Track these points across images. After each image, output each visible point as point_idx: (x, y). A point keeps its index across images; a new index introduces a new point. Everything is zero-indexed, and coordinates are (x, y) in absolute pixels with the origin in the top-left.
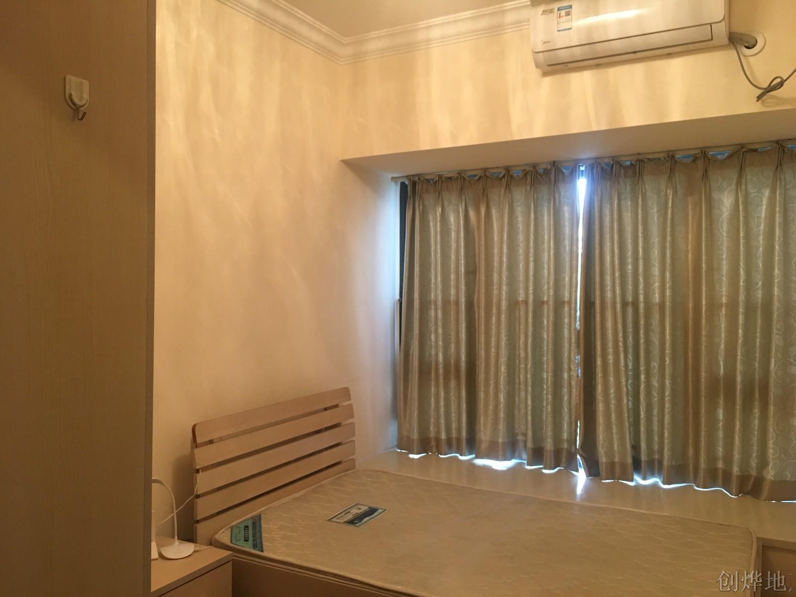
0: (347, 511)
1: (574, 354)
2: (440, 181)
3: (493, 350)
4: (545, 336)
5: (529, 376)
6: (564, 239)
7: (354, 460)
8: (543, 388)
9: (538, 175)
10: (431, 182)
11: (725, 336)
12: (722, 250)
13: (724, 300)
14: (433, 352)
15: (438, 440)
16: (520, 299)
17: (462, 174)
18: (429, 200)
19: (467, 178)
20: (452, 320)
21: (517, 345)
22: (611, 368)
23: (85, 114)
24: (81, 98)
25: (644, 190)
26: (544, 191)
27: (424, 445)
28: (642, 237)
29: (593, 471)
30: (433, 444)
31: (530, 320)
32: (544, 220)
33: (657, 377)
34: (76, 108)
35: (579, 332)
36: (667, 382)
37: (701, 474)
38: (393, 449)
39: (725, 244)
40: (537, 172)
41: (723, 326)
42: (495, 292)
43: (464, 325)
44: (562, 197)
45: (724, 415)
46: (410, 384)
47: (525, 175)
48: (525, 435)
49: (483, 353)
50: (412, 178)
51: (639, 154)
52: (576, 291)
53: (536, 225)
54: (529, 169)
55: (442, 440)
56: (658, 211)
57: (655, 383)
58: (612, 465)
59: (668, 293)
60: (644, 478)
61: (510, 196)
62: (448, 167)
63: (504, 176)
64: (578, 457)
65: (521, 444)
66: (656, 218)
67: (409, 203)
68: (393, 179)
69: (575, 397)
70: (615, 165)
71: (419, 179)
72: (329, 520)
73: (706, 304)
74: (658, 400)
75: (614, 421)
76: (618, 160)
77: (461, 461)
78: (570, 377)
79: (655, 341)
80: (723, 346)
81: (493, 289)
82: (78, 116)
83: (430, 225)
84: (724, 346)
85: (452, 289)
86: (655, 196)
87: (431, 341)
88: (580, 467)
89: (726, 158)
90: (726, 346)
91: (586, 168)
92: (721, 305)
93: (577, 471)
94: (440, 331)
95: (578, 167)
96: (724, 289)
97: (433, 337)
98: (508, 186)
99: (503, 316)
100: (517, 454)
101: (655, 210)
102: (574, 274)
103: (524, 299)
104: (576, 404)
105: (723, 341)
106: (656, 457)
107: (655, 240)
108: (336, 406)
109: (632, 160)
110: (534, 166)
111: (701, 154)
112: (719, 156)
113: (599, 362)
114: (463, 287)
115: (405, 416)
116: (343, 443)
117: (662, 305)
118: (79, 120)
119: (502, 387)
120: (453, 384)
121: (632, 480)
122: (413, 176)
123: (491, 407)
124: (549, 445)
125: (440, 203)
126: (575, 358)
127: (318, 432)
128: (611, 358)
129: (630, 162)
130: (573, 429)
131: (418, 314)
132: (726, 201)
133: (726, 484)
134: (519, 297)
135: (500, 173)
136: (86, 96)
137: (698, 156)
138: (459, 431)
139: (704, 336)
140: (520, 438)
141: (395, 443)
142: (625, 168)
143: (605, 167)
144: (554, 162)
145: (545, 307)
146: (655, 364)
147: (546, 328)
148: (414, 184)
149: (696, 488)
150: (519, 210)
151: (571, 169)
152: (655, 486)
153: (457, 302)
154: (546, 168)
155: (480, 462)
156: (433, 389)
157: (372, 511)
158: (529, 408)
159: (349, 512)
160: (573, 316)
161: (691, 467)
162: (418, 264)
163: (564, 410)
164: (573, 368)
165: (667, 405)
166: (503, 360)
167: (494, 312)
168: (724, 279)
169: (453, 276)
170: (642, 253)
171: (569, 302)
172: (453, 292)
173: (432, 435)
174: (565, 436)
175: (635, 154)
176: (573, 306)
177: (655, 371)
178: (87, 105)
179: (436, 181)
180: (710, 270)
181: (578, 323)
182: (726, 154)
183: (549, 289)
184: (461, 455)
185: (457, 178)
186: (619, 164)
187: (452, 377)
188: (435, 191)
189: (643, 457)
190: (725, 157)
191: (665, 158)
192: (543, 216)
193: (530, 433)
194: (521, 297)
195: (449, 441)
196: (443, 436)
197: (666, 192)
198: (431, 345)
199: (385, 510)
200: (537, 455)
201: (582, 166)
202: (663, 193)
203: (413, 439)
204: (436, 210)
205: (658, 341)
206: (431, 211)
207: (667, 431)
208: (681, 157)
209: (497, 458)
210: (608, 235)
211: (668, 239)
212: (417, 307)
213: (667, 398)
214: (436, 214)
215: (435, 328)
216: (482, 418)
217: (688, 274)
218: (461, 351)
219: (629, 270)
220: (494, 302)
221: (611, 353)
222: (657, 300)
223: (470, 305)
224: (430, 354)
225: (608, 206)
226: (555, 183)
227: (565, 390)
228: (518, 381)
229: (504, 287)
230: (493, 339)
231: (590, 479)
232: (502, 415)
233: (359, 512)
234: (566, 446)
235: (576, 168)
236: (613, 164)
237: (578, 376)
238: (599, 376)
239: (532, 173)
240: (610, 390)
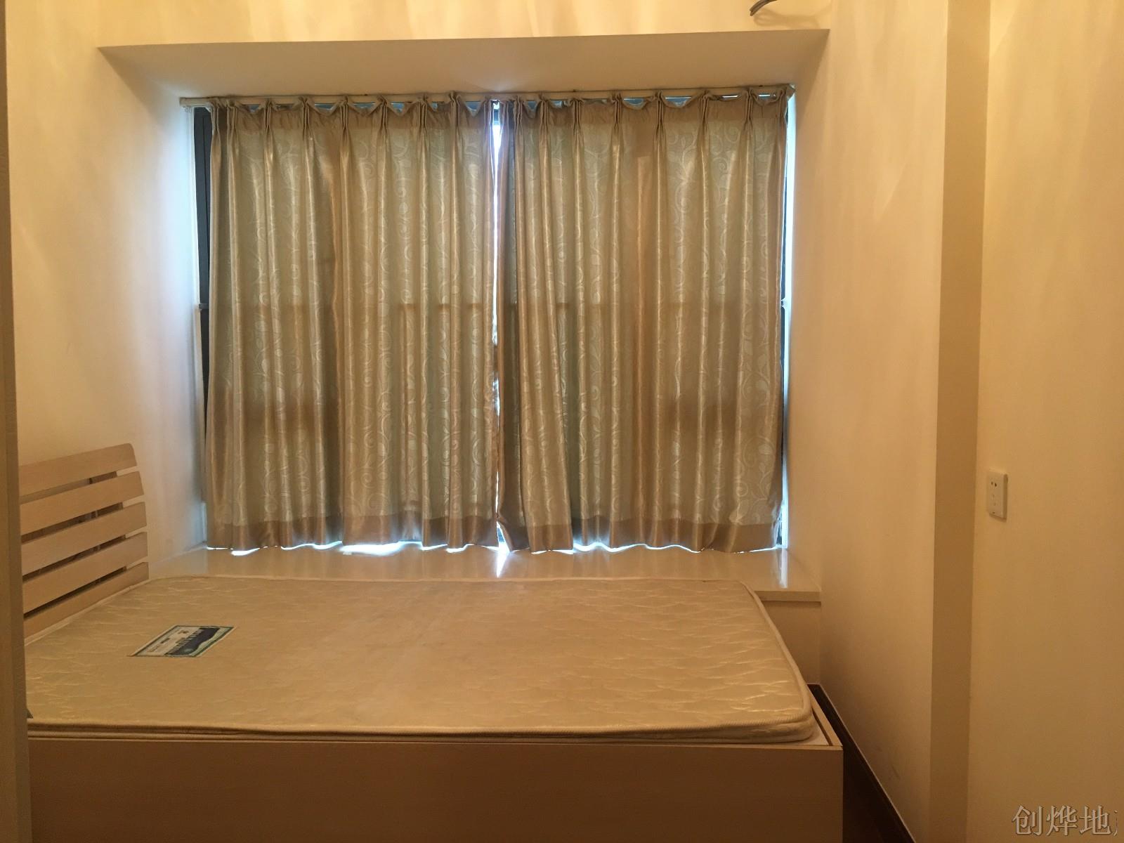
0: (163, 639)
1: (490, 379)
2: (269, 109)
3: (367, 380)
4: (445, 357)
5: (424, 415)
6: (471, 212)
7: (146, 564)
8: (443, 432)
9: (430, 112)
10: (253, 111)
11: (682, 347)
12: (679, 231)
13: (681, 299)
14: (266, 387)
15: (278, 526)
16: (406, 303)
17: (308, 102)
18: (250, 139)
19: (315, 108)
20: (297, 337)
21: (403, 370)
22: (540, 397)
25: (582, 145)
26: (440, 137)
27: (257, 536)
28: (581, 210)
29: (519, 539)
30: (270, 531)
31: (424, 332)
32: (440, 182)
33: (599, 407)
35: (496, 347)
36: (615, 410)
37: (655, 528)
38: (200, 548)
39: (683, 224)
40: (429, 108)
41: (680, 333)
42: (367, 291)
43: (318, 343)
44: (466, 148)
45: (681, 451)
46: (227, 440)
47: (410, 111)
48: (419, 503)
49: (351, 384)
50: (217, 99)
51: (574, 91)
52: (492, 288)
53: (429, 188)
54: (418, 100)
55: (285, 523)
56: (600, 175)
57: (597, 414)
58: (544, 530)
59: (615, 288)
60: (586, 543)
61: (387, 141)
62: (284, 84)
63: (376, 110)
64: (498, 526)
65: (411, 518)
66: (596, 184)
67: (215, 145)
68: (184, 100)
69: (491, 440)
70: (542, 104)
71: (232, 104)
72: (136, 655)
73: (662, 304)
74: (601, 436)
75: (545, 470)
76: (548, 98)
77: (318, 552)
78: (483, 413)
79: (597, 358)
80: (679, 359)
81: (364, 287)
83: (253, 183)
84: (681, 360)
85: (295, 287)
86: (596, 155)
87: (262, 371)
88: (502, 540)
89: (684, 107)
90: (683, 359)
91: (502, 106)
92: (677, 305)
93: (496, 544)
94: (278, 353)
95: (490, 103)
96: (681, 284)
97: (265, 364)
98: (384, 125)
99: (383, 327)
100: (404, 534)
101: (596, 174)
102: (489, 262)
103: (412, 302)
104: (493, 451)
105: (680, 353)
106: (598, 513)
107: (596, 215)
109: (566, 100)
110: (425, 97)
111: (655, 98)
112: (677, 103)
113: (525, 388)
114: (314, 282)
115: (220, 495)
116: (127, 536)
117: (606, 308)
119: (383, 435)
120: (301, 436)
121: (571, 547)
122: (219, 97)
123: (366, 466)
124: (455, 513)
125: (271, 149)
126: (491, 386)
128: (539, 383)
129: (561, 103)
130: (489, 488)
131: (239, 327)
132: (685, 167)
133: (685, 538)
134: (404, 298)
135: (370, 104)
137: (649, 100)
138: (313, 507)
139: (659, 346)
140: (410, 508)
141: (205, 537)
142: (555, 110)
143: (528, 107)
144: (455, 94)
145: (445, 313)
146: (596, 388)
147: (445, 346)
148: (222, 112)
149: (649, 548)
150: (402, 165)
151: (479, 108)
152: (597, 553)
153: (305, 308)
154: (442, 102)
155: (348, 549)
156: (267, 447)
157: (207, 633)
158: (425, 462)
159: (168, 639)
160: (487, 325)
161: (641, 522)
162: (236, 244)
163: (474, 462)
164: (489, 400)
165: (614, 442)
166: (383, 392)
167: (367, 320)
168: (682, 271)
169: (295, 267)
170: (581, 233)
171: (481, 307)
172: (296, 291)
173: (268, 517)
174: (475, 498)
175: (570, 92)
176: (487, 309)
177: (597, 398)
179: (262, 109)
180: (666, 258)
181: (495, 334)
182: (685, 102)
183: (450, 285)
184: (319, 543)
185: (298, 108)
186: (548, 103)
187: (300, 426)
188: (260, 128)
189: (584, 516)
190: (684, 105)
191: (608, 100)
192: (438, 176)
193: (426, 499)
194: (407, 298)
195: (297, 524)
196: (288, 517)
197: (611, 149)
198: (263, 377)
199: (231, 628)
200: (437, 530)
201: (496, 103)
202: (606, 150)
203: (239, 527)
204: (264, 159)
205: (600, 355)
206: (252, 160)
207: (615, 475)
208: (630, 101)
209: (376, 540)
210: (533, 209)
211: (615, 213)
212: (238, 315)
213: (614, 433)
214: (263, 164)
215: (267, 350)
216: (352, 484)
217: (637, 266)
218: (314, 384)
219: (561, 258)
220: (367, 306)
221: (540, 376)
222: (599, 300)
223: (326, 311)
224: (261, 392)
225: (532, 166)
226: (457, 125)
227: (475, 433)
228: (404, 424)
229: (383, 283)
230: (367, 363)
231: (515, 553)
232: (384, 475)
233: (185, 636)
234: (476, 514)
235: (487, 105)
236: (540, 104)
237: (495, 410)
238: (526, 407)
239: (421, 107)
240: (540, 428)
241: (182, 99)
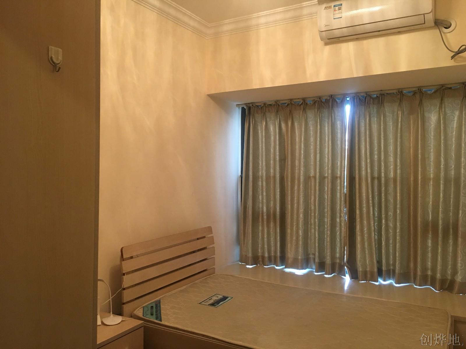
0: (210, 299)
1: (343, 208)
2: (265, 106)
3: (295, 205)
4: (326, 197)
5: (316, 220)
6: (337, 140)
7: (214, 268)
8: (325, 227)
9: (322, 103)
10: (260, 107)
11: (432, 198)
12: (431, 146)
13: (432, 176)
14: (261, 205)
15: (263, 257)
16: (312, 175)
17: (278, 103)
18: (258, 117)
19: (280, 105)
20: (272, 187)
21: (310, 202)
22: (365, 216)
23: (60, 68)
24: (58, 59)
25: (384, 112)
26: (326, 112)
27: (255, 260)
28: (383, 139)
29: (354, 276)
30: (260, 259)
31: (317, 188)
32: (325, 129)
33: (392, 221)
34: (54, 65)
35: (346, 194)
36: (398, 224)
37: (418, 278)
38: (238, 262)
39: (432, 143)
40: (321, 101)
41: (431, 191)
42: (296, 171)
43: (278, 190)
44: (336, 115)
45: (432, 244)
46: (247, 224)
47: (315, 103)
48: (314, 254)
49: (289, 207)
51: (381, 90)
52: (344, 171)
53: (321, 132)
54: (317, 99)
55: (265, 257)
56: (393, 124)
57: (391, 225)
58: (365, 273)
59: (399, 171)
60: (385, 280)
61: (305, 115)
62: (269, 99)
63: (302, 103)
64: (346, 268)
65: (312, 260)
66: (391, 128)
67: (247, 120)
68: (237, 105)
69: (343, 232)
71: (253, 106)
72: (199, 303)
73: (421, 178)
74: (393, 234)
75: (366, 247)
76: (369, 94)
77: (276, 269)
78: (340, 221)
79: (391, 200)
80: (431, 203)
81: (295, 170)
82: (56, 69)
83: (259, 132)
84: (432, 203)
85: (271, 169)
86: (391, 115)
87: (259, 199)
88: (347, 273)
89: (433, 93)
91: (350, 99)
92: (430, 179)
93: (345, 276)
94: (265, 194)
95: (345, 98)
96: (432, 170)
97: (260, 197)
98: (304, 109)
99: (301, 185)
100: (309, 266)
101: (391, 123)
102: (343, 161)
103: (314, 175)
104: (344, 237)
105: (431, 200)
106: (392, 268)
107: (391, 141)
108: (204, 237)
109: (378, 94)
110: (320, 98)
111: (418, 91)
112: (429, 92)
113: (358, 212)
114: (278, 168)
115: (244, 244)
116: (208, 259)
117: (395, 179)
118: (56, 71)
119: (301, 227)
120: (272, 225)
121: (377, 281)
122: (249, 103)
123: (294, 238)
124: (328, 261)
125: (265, 119)
126: (344, 210)
127: (194, 252)
128: (365, 210)
129: (376, 95)
130: (342, 252)
131: (251, 184)
132: (433, 118)
133: (433, 284)
134: (311, 173)
135: (300, 102)
136: (60, 58)
137: (416, 91)
138: (276, 252)
139: (420, 197)
140: (311, 256)
141: (238, 259)
142: (373, 99)
143: (361, 98)
144: (331, 96)
145: (326, 180)
146: (391, 213)
147: (326, 192)
148: (249, 108)
149: (415, 286)
150: (311, 123)
151: (341, 99)
152: (391, 285)
153: (274, 177)
154: (327, 99)
155: (288, 270)
156: (260, 228)
157: (225, 298)
158: (317, 239)
159: (211, 299)
160: (342, 185)
161: (412, 274)
162: (252, 155)
163: (337, 240)
164: (343, 216)
165: (398, 238)
166: (301, 210)
167: (296, 183)
168: (432, 163)
169: (272, 162)
170: (383, 148)
171: (340, 177)
173: (260, 254)
174: (338, 255)
175: (379, 91)
176: (342, 179)
177: (391, 218)
178: (61, 63)
179: (262, 106)
180: (424, 159)
181: (345, 189)
182: (433, 91)
183: (328, 169)
184: (277, 266)
185: (274, 105)
186: (370, 96)
187: (272, 221)
188: (262, 113)
189: (384, 268)
190: (432, 92)
191: (396, 93)
192: (325, 126)
193: (317, 254)
194: (312, 174)
195: (270, 257)
196: (266, 255)
197: (398, 113)
198: (259, 202)
199: (232, 298)
200: (321, 266)
201: (348, 98)
202: (395, 113)
203: (249, 256)
204: (262, 123)
205: (392, 200)
206: (259, 124)
207: (398, 252)
208: (406, 92)
209: (298, 268)
210: (363, 138)
211: (399, 140)
212: (251, 180)
213: (398, 234)
214: (262, 126)
215: (261, 192)
216: (289, 245)
217: (410, 161)
218: (277, 206)
219: (375, 158)
220: (296, 177)
221: (365, 207)
222: (392, 176)
223: (282, 179)
224: (259, 208)
225: (363, 121)
226: (332, 107)
227: (338, 228)
228: (310, 223)
229: (302, 169)
230: (296, 199)
231: (353, 281)
232: (301, 243)
233: (217, 298)
234: (338, 261)
235: (344, 99)
236: (366, 96)
237: (345, 220)
238: (358, 220)
239: (318, 101)
240: (364, 229)
241: (237, 104)
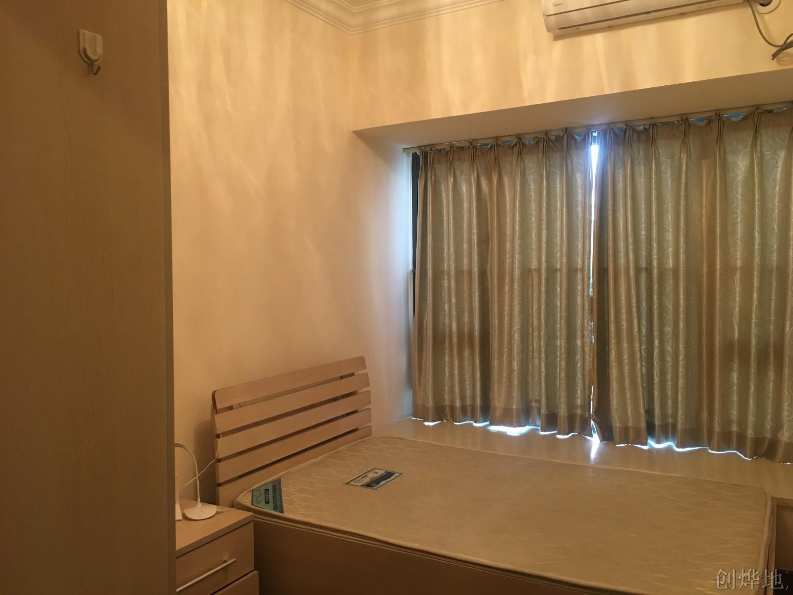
0: (364, 476)
1: (587, 323)
2: (452, 150)
3: (506, 318)
4: (559, 304)
5: (542, 343)
6: (577, 206)
7: (370, 427)
8: (557, 354)
9: (550, 142)
10: (443, 152)
11: (739, 300)
12: (737, 213)
13: (739, 263)
14: (447, 321)
15: (452, 408)
16: (533, 268)
17: (474, 144)
18: (441, 169)
19: (478, 147)
20: (466, 289)
21: (531, 312)
22: (625, 334)
23: (99, 68)
24: (95, 52)
25: (657, 155)
26: (556, 158)
27: (440, 413)
28: (655, 202)
29: (607, 435)
30: (448, 411)
31: (543, 289)
32: (556, 187)
33: (670, 342)
34: (90, 63)
35: (592, 298)
36: (681, 347)
37: (716, 437)
38: (410, 417)
39: (740, 207)
40: (550, 140)
41: (737, 289)
42: (507, 260)
43: (477, 294)
44: (574, 164)
45: (738, 379)
46: (424, 353)
47: (537, 143)
48: (539, 401)
49: (496, 322)
50: (423, 148)
51: (652, 118)
52: (589, 258)
53: (548, 192)
54: (541, 136)
55: (456, 407)
56: (672, 175)
57: (669, 348)
58: (626, 430)
59: (682, 257)
60: (658, 442)
61: (522, 164)
62: (460, 136)
63: (516, 144)
64: (592, 422)
65: (535, 412)
66: (669, 183)
67: (421, 176)
69: (588, 362)
70: (628, 129)
71: (431, 150)
72: (347, 483)
73: (721, 268)
74: (672, 365)
75: (628, 387)
76: (631, 125)
77: (476, 428)
78: (583, 344)
79: (669, 306)
80: (737, 309)
81: (506, 258)
82: (93, 70)
83: (442, 196)
85: (465, 258)
86: (669, 161)
87: (445, 310)
88: (594, 432)
89: (740, 121)
90: (740, 310)
91: (599, 133)
92: (735, 269)
93: (591, 436)
94: (454, 300)
95: (590, 133)
96: (739, 253)
97: (446, 306)
98: (520, 154)
99: (516, 284)
100: (530, 421)
101: (669, 175)
102: (587, 241)
103: (537, 268)
104: (590, 370)
105: (737, 305)
106: (670, 421)
107: (669, 205)
108: (352, 374)
109: (646, 124)
110: (546, 133)
111: (715, 117)
112: (734, 118)
113: (612, 328)
114: (475, 256)
115: (420, 385)
116: (359, 411)
117: (676, 271)
118: (93, 73)
119: (515, 355)
120: (467, 353)
121: (646, 444)
122: (424, 146)
123: (505, 375)
124: (563, 411)
125: (452, 172)
126: (588, 325)
127: (335, 399)
128: (624, 324)
129: (643, 127)
130: (586, 396)
131: (431, 285)
132: (741, 164)
133: (741, 447)
134: (532, 265)
135: (512, 141)
136: (100, 50)
137: (711, 118)
138: (473, 398)
139: (718, 300)
140: (534, 404)
141: (411, 411)
142: (638, 132)
143: (618, 132)
144: (566, 129)
145: (558, 274)
146: (669, 329)
147: (559, 296)
148: (426, 155)
149: (710, 451)
150: (531, 178)
151: (583, 136)
152: (669, 450)
153: (470, 272)
154: (558, 135)
155: (494, 428)
156: (447, 358)
157: (389, 475)
158: (543, 375)
159: (366, 476)
160: (586, 283)
161: (705, 430)
162: (431, 235)
163: (578, 376)
164: (586, 335)
165: (681, 370)
166: (516, 327)
167: (507, 280)
168: (739, 242)
169: (465, 246)
170: (656, 218)
171: (582, 270)
172: (466, 261)
173: (447, 403)
174: (579, 402)
175: (648, 119)
176: (586, 273)
177: (669, 336)
178: (102, 58)
179: (448, 151)
180: (725, 233)
181: (591, 290)
182: (741, 117)
183: (561, 256)
184: (476, 422)
185: (469, 148)
186: (633, 128)
187: (466, 346)
188: (447, 161)
189: (657, 422)
190: (740, 119)
191: (678, 121)
192: (555, 183)
193: (544, 400)
194: (534, 265)
195: (464, 408)
196: (458, 404)
197: (680, 156)
198: (445, 314)
199: (402, 474)
200: (551, 421)
201: (595, 132)
202: (677, 157)
203: (428, 407)
204: (448, 180)
205: (672, 305)
206: (442, 181)
207: (681, 394)
208: (695, 120)
209: (511, 425)
210: (621, 202)
211: (682, 202)
212: (431, 277)
213: (681, 363)
214: (448, 183)
215: (448, 298)
216: (496, 386)
217: (702, 238)
218: (474, 320)
219: (642, 236)
220: (507, 271)
221: (624, 320)
222: (671, 266)
223: (483, 274)
224: (444, 324)
225: (621, 172)
226: (567, 149)
227: (579, 356)
228: (531, 348)
229: (517, 256)
230: (506, 308)
231: (604, 444)
232: (516, 382)
233: (376, 475)
234: (579, 412)
235: (588, 134)
236: (626, 129)
237: (591, 342)
238: (613, 341)
239: (544, 139)
240: (624, 356)
241: (404, 149)
